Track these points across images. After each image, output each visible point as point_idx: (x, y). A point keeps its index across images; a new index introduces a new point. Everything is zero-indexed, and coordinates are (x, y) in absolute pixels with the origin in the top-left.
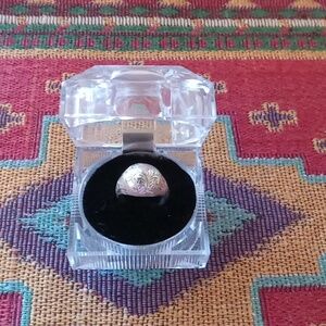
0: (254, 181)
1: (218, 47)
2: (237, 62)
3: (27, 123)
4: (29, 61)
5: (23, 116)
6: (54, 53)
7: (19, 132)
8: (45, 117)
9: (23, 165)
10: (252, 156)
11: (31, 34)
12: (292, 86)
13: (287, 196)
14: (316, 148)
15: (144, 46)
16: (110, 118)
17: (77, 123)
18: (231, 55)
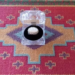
0: (55, 28)
2: (53, 7)
3: (15, 18)
4: (15, 7)
5: (14, 17)
7: (14, 20)
8: (18, 17)
9: (14, 25)
10: (55, 24)
11: (16, 2)
12: (63, 12)
13: (60, 31)
14: (67, 23)
15: (36, 4)
18: (52, 6)
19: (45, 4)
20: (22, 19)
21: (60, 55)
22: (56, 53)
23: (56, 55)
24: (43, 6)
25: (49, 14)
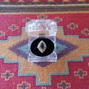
0: (68, 40)
1: (61, 11)
2: (65, 14)
5: (18, 27)
6: (24, 13)
8: (22, 27)
10: (67, 35)
11: (19, 9)
12: (77, 19)
13: (74, 43)
14: (82, 33)
15: (44, 11)
16: (36, 31)
17: (29, 32)
18: (63, 13)
19: (54, 11)
20: (29, 30)
21: (76, 74)
22: (71, 71)
23: (70, 74)
24: (52, 13)
25: (60, 22)
